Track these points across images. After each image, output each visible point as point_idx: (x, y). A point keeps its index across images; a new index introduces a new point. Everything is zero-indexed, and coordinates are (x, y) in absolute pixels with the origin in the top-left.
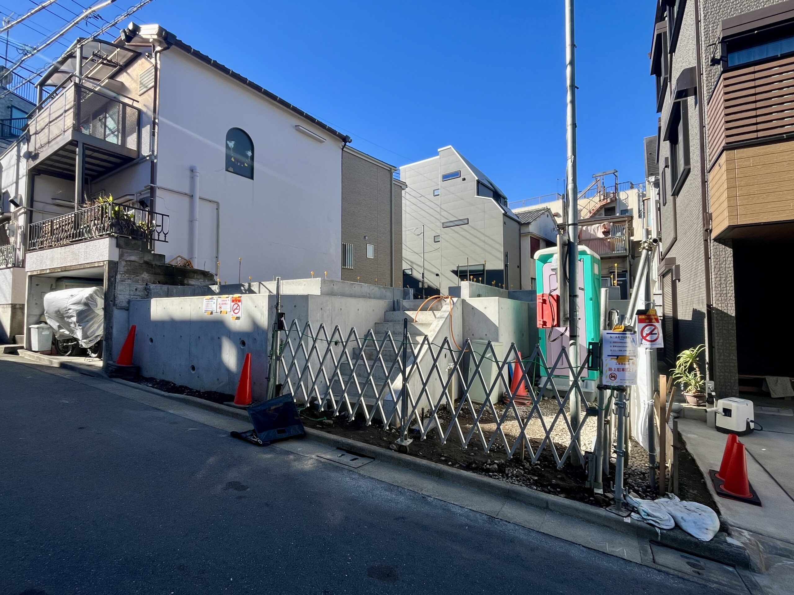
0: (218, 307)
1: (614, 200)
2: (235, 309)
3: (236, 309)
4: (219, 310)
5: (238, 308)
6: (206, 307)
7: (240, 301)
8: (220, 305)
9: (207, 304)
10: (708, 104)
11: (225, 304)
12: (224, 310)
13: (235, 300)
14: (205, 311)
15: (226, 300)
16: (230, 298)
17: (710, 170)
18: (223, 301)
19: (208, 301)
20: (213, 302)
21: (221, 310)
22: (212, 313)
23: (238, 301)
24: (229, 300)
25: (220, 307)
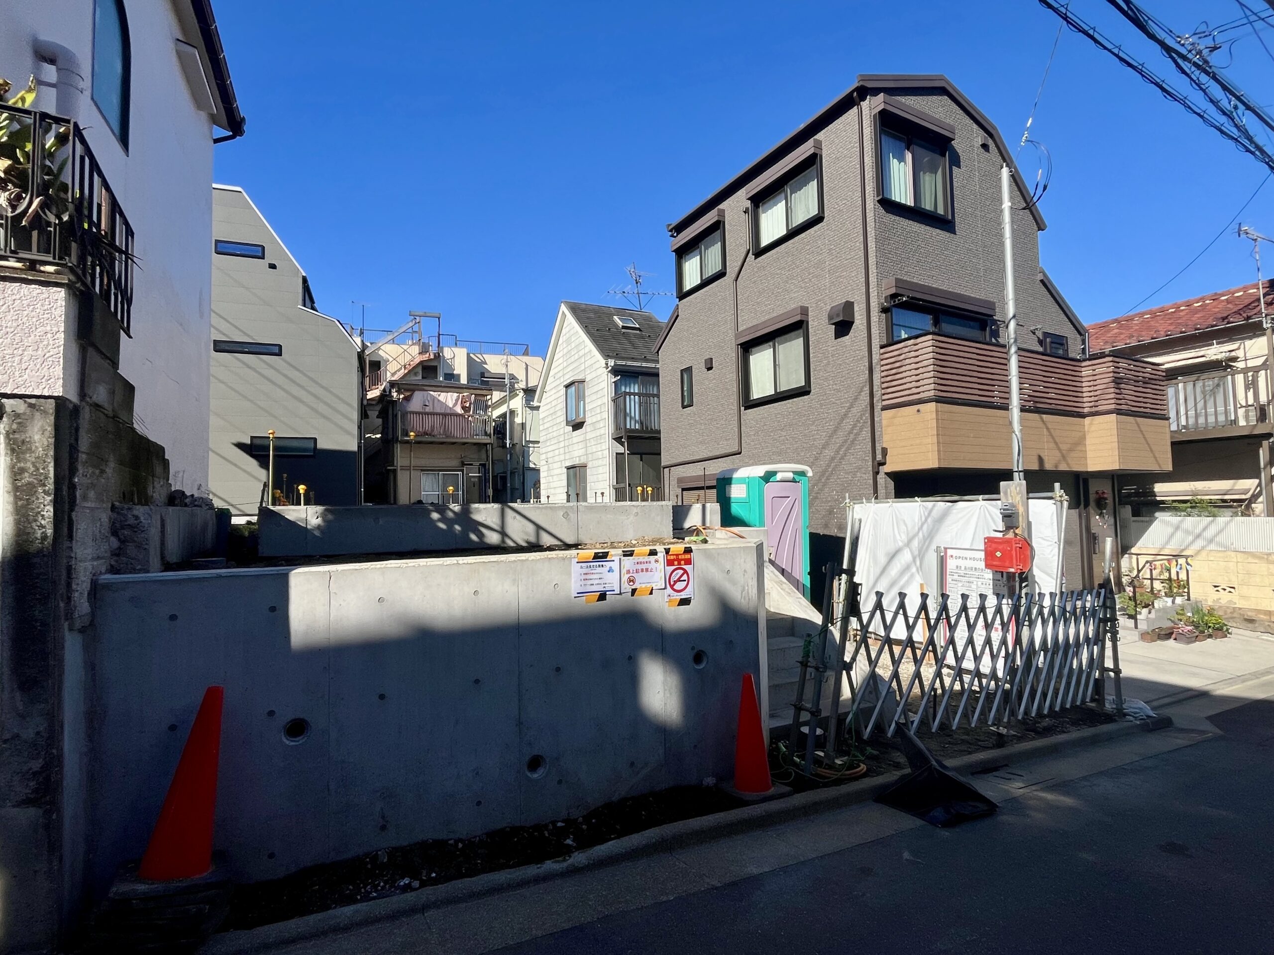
0: (625, 578)
1: (438, 356)
2: (675, 582)
3: (679, 580)
4: (627, 588)
5: (685, 577)
6: (583, 583)
7: (688, 562)
8: (629, 575)
9: (586, 574)
10: (882, 347)
11: (647, 570)
12: (643, 586)
13: (674, 560)
14: (578, 593)
15: (648, 560)
16: (661, 556)
17: (885, 408)
18: (638, 563)
19: (587, 567)
20: (608, 569)
21: (633, 587)
22: (602, 596)
23: (683, 562)
24: (657, 561)
25: (631, 581)
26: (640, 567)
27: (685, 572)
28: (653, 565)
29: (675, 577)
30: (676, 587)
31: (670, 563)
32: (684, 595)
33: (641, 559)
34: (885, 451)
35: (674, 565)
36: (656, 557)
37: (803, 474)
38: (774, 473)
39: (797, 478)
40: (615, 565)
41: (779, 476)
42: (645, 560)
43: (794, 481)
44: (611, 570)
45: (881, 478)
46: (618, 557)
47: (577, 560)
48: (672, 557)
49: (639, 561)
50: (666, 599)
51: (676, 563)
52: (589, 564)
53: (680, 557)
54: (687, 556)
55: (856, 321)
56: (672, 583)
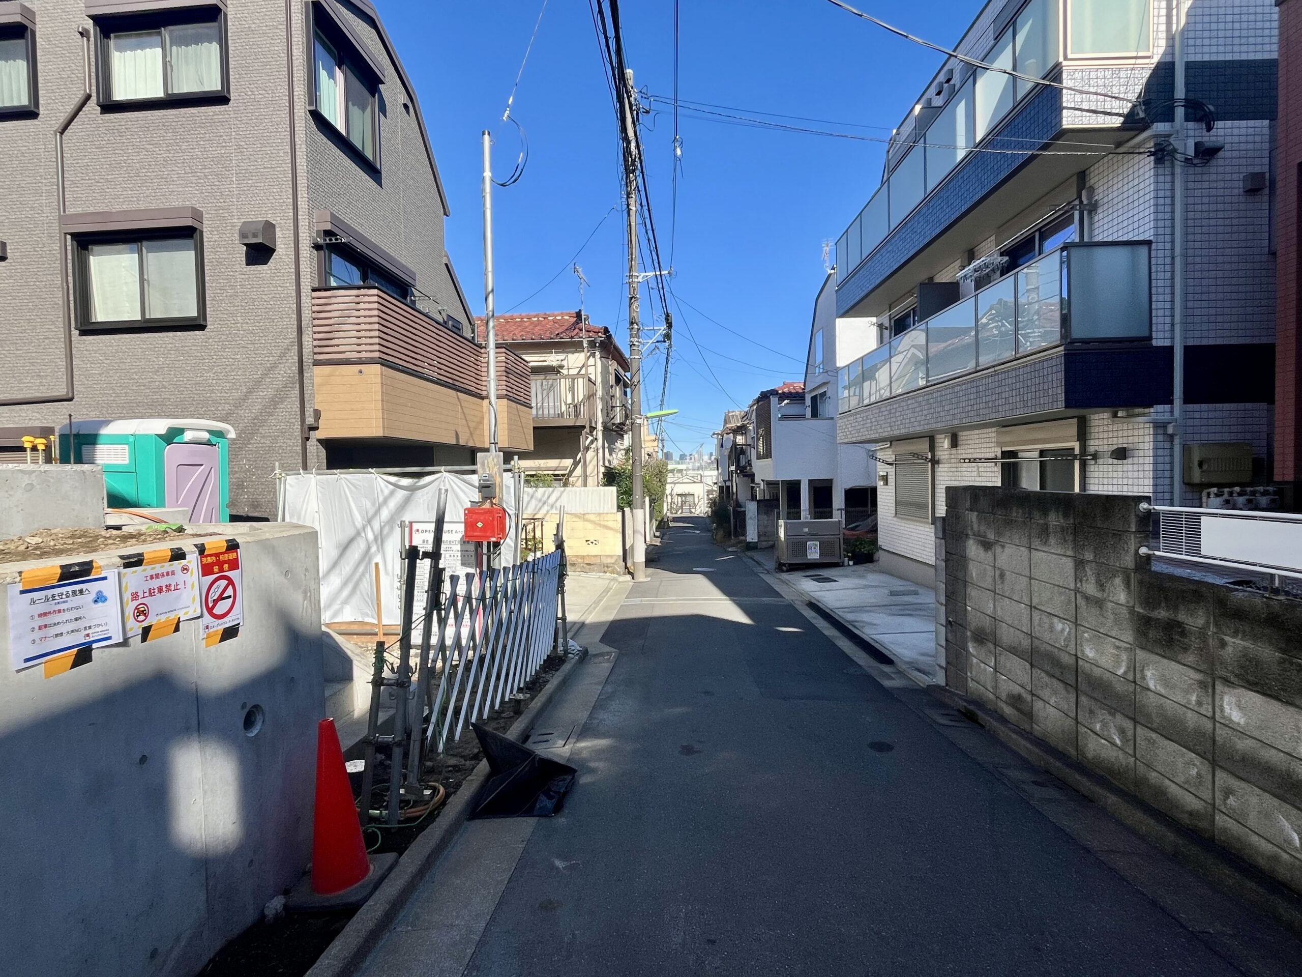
0: (131, 607)
2: (216, 602)
3: (221, 598)
4: (136, 629)
5: (230, 591)
6: (38, 634)
7: (234, 565)
8: (136, 603)
9: (45, 614)
10: (314, 290)
11: (168, 587)
12: (163, 618)
13: (212, 565)
14: (27, 660)
15: (170, 569)
16: (192, 560)
17: (317, 363)
18: (152, 577)
19: (47, 599)
20: (93, 596)
21: (145, 624)
22: (83, 655)
23: (226, 566)
24: (185, 569)
25: (141, 612)
26: (156, 583)
27: (231, 582)
28: (180, 577)
29: (214, 595)
30: (216, 611)
31: (206, 570)
32: (228, 622)
33: (158, 569)
34: (317, 414)
35: (213, 573)
36: (183, 562)
37: (220, 434)
38: (181, 431)
39: (214, 440)
40: (109, 588)
41: (188, 436)
42: (164, 570)
43: (209, 443)
44: (100, 598)
45: (312, 445)
46: (116, 571)
47: (21, 587)
48: (209, 560)
49: (154, 573)
50: (202, 635)
51: (216, 569)
52: (49, 593)
53: (222, 558)
54: (232, 556)
55: (278, 249)
56: (210, 605)
